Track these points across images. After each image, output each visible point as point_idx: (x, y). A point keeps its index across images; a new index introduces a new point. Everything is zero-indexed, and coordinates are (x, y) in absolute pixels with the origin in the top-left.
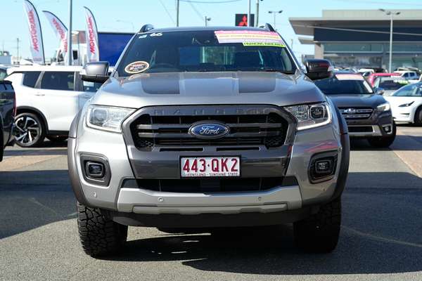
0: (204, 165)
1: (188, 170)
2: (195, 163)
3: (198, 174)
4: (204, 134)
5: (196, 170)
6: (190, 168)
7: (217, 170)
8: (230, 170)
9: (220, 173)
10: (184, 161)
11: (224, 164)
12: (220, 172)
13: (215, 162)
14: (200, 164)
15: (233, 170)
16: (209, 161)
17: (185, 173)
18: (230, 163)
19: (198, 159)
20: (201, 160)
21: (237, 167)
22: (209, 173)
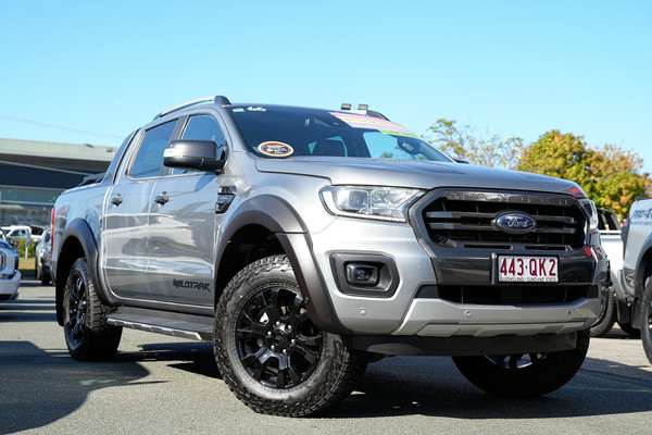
0: (521, 266)
1: (505, 272)
2: (513, 264)
3: (516, 278)
4: (513, 227)
5: (513, 272)
6: (508, 269)
7: (534, 273)
8: (548, 273)
9: (538, 278)
10: (501, 259)
11: (542, 266)
12: (538, 276)
13: (533, 263)
14: (517, 264)
15: (551, 274)
16: (527, 261)
17: (503, 277)
18: (548, 265)
19: (516, 258)
20: (519, 260)
21: (555, 271)
22: (527, 277)
